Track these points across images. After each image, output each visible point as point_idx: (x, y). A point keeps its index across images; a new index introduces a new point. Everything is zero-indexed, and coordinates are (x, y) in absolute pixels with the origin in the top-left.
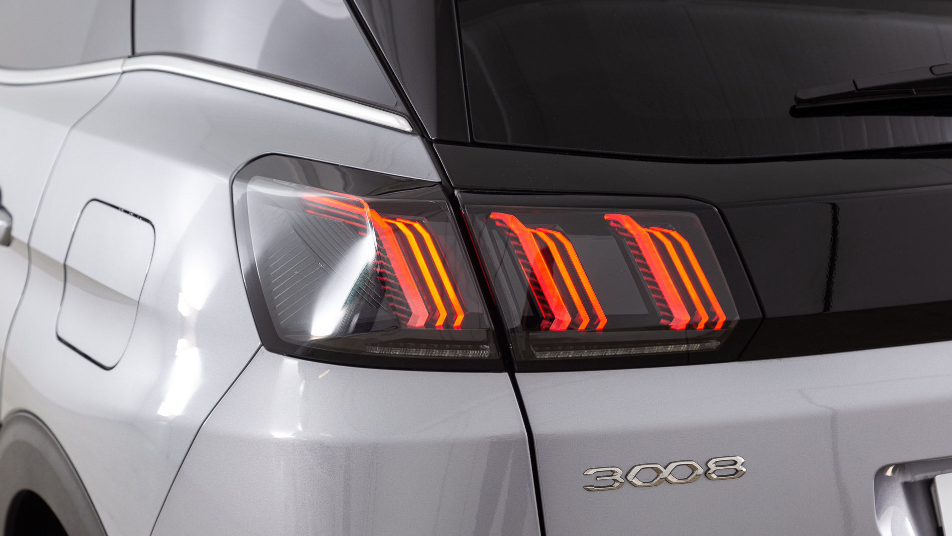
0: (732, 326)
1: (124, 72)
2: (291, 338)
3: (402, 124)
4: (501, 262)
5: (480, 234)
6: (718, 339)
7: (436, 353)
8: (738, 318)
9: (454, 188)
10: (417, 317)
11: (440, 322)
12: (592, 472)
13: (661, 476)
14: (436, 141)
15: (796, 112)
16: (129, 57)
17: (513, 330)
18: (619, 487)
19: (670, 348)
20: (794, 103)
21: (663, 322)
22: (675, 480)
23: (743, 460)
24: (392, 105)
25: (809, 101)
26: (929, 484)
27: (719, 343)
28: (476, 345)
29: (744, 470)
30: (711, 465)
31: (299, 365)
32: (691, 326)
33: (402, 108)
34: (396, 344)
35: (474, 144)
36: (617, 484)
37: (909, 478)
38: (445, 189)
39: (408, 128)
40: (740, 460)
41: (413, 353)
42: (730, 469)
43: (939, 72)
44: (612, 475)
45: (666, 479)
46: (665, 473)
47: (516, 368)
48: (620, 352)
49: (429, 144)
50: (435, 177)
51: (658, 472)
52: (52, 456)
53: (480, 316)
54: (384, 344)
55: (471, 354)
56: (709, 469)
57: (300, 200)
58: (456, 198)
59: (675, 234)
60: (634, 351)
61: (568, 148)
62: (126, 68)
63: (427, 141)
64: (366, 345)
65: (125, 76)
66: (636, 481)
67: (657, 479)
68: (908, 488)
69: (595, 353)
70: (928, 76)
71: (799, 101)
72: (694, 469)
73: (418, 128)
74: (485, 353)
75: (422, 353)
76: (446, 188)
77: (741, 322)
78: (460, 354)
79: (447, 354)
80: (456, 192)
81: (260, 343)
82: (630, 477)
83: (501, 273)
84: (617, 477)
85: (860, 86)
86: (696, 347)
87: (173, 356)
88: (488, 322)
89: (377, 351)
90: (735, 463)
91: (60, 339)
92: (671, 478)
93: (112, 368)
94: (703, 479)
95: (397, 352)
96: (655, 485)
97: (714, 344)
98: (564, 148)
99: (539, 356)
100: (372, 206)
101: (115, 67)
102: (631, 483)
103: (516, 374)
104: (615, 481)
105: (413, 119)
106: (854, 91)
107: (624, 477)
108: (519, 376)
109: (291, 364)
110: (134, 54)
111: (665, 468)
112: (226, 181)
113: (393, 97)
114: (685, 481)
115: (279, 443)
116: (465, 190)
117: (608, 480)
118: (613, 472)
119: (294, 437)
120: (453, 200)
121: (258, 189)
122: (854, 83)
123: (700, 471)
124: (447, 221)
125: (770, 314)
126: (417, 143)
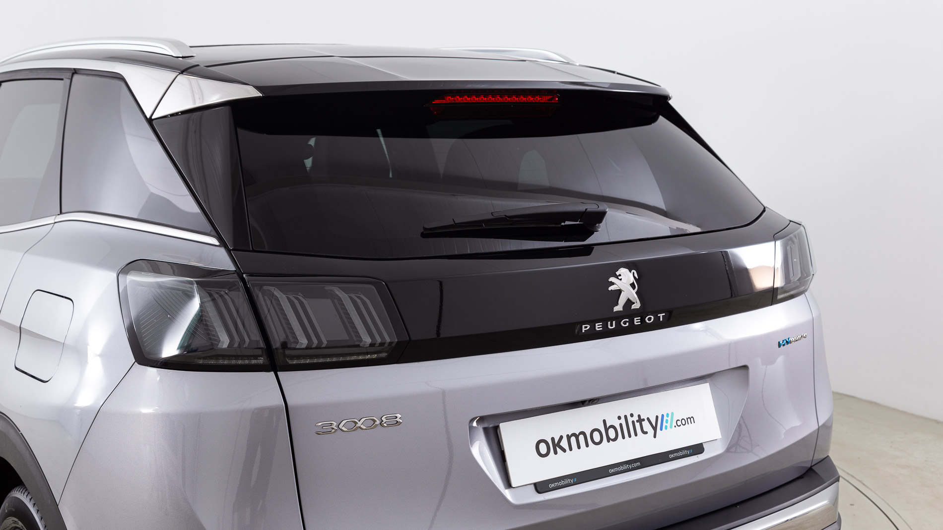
0: (393, 345)
1: (55, 223)
2: (152, 357)
3: (214, 241)
4: (269, 311)
5: (257, 296)
6: (386, 352)
7: (233, 362)
8: (396, 340)
9: (243, 274)
10: (223, 342)
11: (236, 345)
12: (320, 424)
13: (357, 425)
14: (233, 250)
15: (423, 235)
16: (59, 215)
17: (276, 349)
18: (334, 432)
19: (361, 358)
20: (423, 230)
21: (357, 343)
22: (364, 428)
23: (400, 416)
24: (208, 231)
25: (431, 229)
26: (496, 429)
27: (387, 354)
28: (256, 357)
29: (401, 421)
30: (383, 419)
31: (157, 370)
32: (372, 345)
33: (214, 233)
34: (211, 357)
35: (254, 251)
36: (333, 430)
37: (486, 425)
38: (238, 275)
39: (217, 243)
40: (399, 416)
41: (221, 362)
42: (393, 421)
43: (496, 215)
44: (331, 426)
45: (360, 427)
46: (359, 424)
47: (278, 369)
48: (334, 359)
49: (229, 251)
50: (233, 268)
51: (356, 423)
52: (12, 434)
53: (258, 342)
54: (205, 358)
55: (253, 362)
56: (383, 421)
57: (157, 283)
58: (244, 278)
59: (362, 296)
60: (341, 359)
61: (305, 253)
62: (56, 221)
63: (228, 250)
64: (195, 358)
65: (56, 224)
66: (344, 429)
67: (355, 428)
68: (486, 430)
69: (321, 360)
70: (491, 217)
71: (425, 229)
72: (374, 421)
73: (223, 244)
74: (261, 361)
75: (226, 362)
76: (239, 273)
77: (398, 342)
78: (247, 362)
79: (240, 362)
80: (244, 275)
81: (134, 361)
82: (340, 427)
83: (268, 316)
84: (334, 427)
85: (456, 222)
86: (375, 356)
87: (86, 362)
88: (262, 344)
89: (201, 362)
90: (397, 417)
91: (17, 368)
92: (362, 426)
93: (47, 381)
94: (380, 427)
95: (212, 362)
96: (354, 430)
97: (384, 355)
98: (303, 253)
99: (290, 362)
100: (197, 283)
101: (51, 220)
102: (341, 430)
103: (278, 373)
104: (333, 428)
105: (220, 238)
106: (453, 225)
107: (337, 426)
108: (280, 374)
109: (152, 371)
110: (61, 213)
111: (359, 421)
112: (115, 275)
113: (209, 228)
114: (370, 428)
115: (144, 415)
116: (251, 275)
117: (328, 429)
118: (332, 424)
119: (154, 412)
120: (243, 280)
121: (133, 278)
122: (453, 220)
123: (378, 422)
124: (239, 291)
125: (413, 338)
126: (222, 251)
